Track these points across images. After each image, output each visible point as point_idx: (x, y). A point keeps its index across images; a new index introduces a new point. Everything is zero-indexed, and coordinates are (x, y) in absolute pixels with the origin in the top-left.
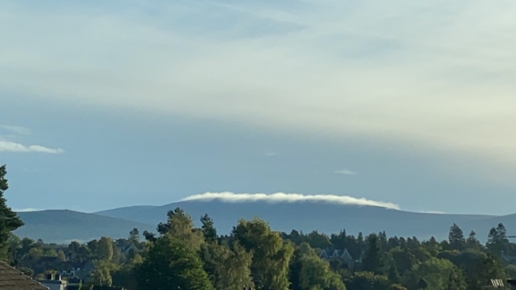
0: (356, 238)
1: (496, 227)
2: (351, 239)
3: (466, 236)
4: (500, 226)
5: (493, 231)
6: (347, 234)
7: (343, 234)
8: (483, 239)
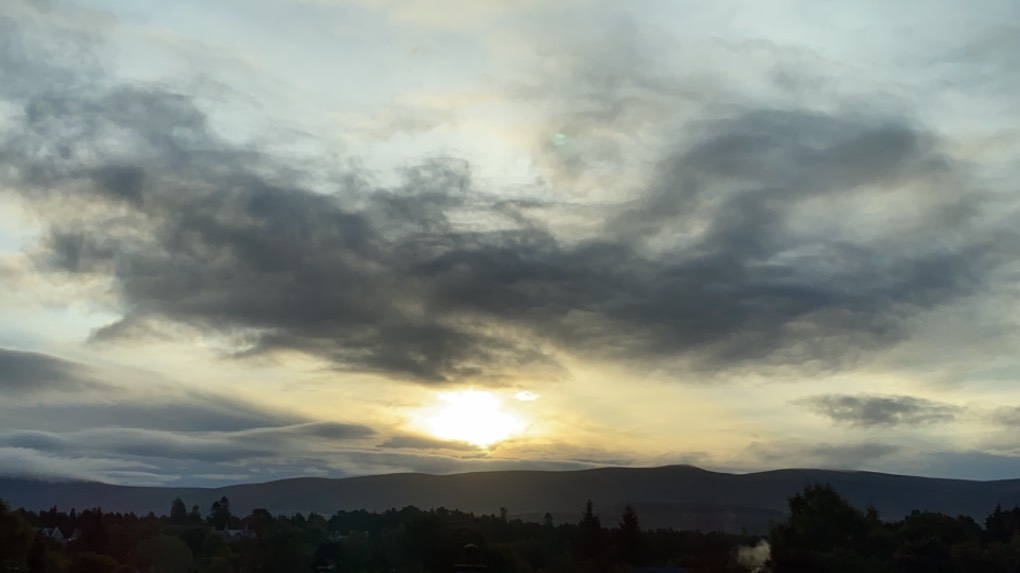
0: (68, 514)
1: (220, 499)
2: (63, 516)
3: (189, 510)
4: (224, 499)
5: (216, 505)
6: (58, 511)
7: (54, 510)
8: (206, 513)
